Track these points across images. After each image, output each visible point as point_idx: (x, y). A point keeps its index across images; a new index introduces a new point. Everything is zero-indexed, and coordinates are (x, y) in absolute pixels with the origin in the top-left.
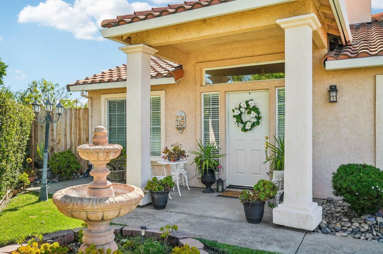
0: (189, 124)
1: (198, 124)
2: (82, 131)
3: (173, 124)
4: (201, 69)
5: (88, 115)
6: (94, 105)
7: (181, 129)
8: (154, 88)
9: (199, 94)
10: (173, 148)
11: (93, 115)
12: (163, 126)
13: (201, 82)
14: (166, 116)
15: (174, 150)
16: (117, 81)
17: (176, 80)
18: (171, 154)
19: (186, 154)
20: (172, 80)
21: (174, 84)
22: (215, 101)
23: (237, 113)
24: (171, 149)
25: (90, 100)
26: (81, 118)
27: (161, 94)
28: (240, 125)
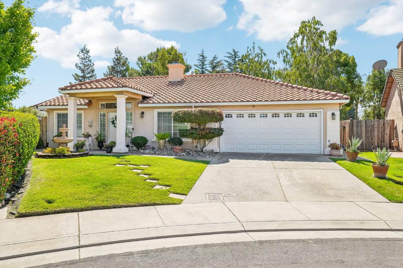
0: (94, 125)
1: (98, 125)
2: (44, 127)
3: (88, 124)
4: (99, 103)
5: (47, 119)
6: (50, 115)
7: (91, 126)
8: (78, 109)
9: (98, 113)
10: (86, 133)
11: (49, 120)
12: (83, 125)
13: (99, 108)
14: (84, 121)
15: (87, 134)
16: (62, 105)
17: (88, 107)
18: (85, 135)
19: (92, 136)
20: (86, 107)
21: (87, 108)
22: (104, 115)
23: (112, 120)
24: (85, 134)
25: (48, 113)
26: (43, 121)
27: (82, 112)
28: (113, 125)
